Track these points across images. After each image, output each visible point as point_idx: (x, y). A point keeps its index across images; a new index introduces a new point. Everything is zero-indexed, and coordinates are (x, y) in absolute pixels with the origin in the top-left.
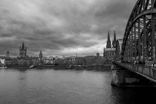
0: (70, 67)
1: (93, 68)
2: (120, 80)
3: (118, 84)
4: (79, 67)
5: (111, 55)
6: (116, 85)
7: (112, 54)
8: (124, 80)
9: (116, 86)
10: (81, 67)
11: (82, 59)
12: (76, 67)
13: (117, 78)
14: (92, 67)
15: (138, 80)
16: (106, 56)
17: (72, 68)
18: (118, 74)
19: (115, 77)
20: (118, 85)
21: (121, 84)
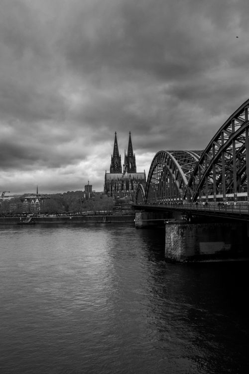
0: (28, 219)
1: (86, 220)
2: (186, 247)
3: (182, 257)
4: (51, 219)
5: (122, 189)
6: (178, 260)
7: (125, 187)
8: (197, 248)
9: (179, 262)
10: (58, 219)
11: (55, 199)
12: (44, 219)
13: (180, 243)
14: (84, 217)
15: (228, 247)
16: (110, 192)
17: (35, 223)
18: (182, 234)
19: (176, 242)
20: (182, 261)
21: (190, 258)
